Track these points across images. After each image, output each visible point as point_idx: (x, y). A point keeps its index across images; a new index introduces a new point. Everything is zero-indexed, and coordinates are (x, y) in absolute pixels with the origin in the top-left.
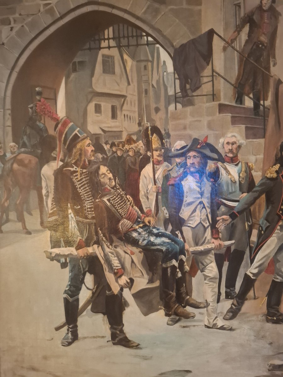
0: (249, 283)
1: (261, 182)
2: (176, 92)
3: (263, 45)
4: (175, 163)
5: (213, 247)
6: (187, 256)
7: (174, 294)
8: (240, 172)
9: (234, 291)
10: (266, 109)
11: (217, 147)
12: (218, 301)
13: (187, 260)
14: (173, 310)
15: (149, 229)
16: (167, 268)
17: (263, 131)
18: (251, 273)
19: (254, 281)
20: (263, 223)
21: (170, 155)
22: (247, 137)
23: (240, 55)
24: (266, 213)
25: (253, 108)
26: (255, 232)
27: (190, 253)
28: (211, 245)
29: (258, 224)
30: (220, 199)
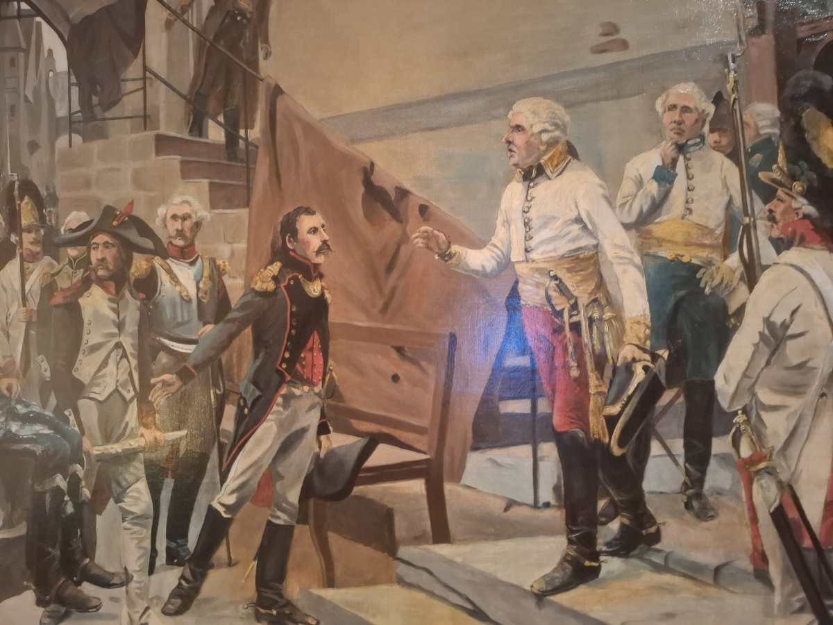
0: (216, 527)
1: (242, 301)
2: (72, 111)
3: (244, 16)
4: (67, 259)
5: (143, 444)
6: (87, 465)
7: (56, 552)
8: (198, 278)
9: (185, 547)
10: (250, 147)
11: (151, 226)
12: (151, 570)
13: (86, 475)
14: (53, 592)
15: (10, 404)
16: (44, 493)
17: (246, 191)
18: (222, 505)
19: (229, 521)
20: (246, 391)
21: (56, 240)
22: (213, 205)
23: (198, 36)
24: (254, 369)
25: (224, 143)
26: (230, 411)
27: (93, 460)
28: (138, 442)
29: (237, 393)
30: (157, 338)
